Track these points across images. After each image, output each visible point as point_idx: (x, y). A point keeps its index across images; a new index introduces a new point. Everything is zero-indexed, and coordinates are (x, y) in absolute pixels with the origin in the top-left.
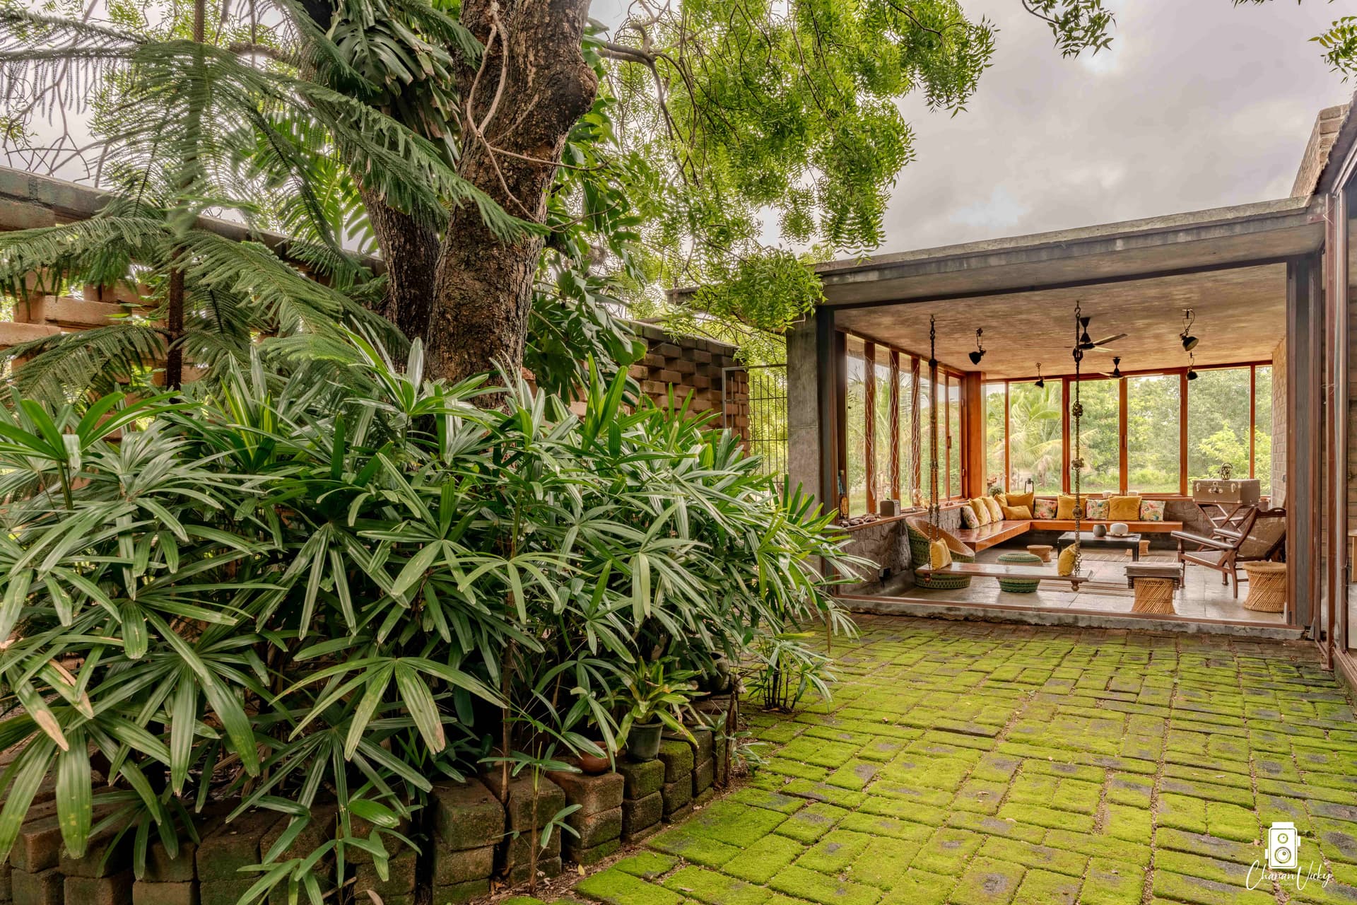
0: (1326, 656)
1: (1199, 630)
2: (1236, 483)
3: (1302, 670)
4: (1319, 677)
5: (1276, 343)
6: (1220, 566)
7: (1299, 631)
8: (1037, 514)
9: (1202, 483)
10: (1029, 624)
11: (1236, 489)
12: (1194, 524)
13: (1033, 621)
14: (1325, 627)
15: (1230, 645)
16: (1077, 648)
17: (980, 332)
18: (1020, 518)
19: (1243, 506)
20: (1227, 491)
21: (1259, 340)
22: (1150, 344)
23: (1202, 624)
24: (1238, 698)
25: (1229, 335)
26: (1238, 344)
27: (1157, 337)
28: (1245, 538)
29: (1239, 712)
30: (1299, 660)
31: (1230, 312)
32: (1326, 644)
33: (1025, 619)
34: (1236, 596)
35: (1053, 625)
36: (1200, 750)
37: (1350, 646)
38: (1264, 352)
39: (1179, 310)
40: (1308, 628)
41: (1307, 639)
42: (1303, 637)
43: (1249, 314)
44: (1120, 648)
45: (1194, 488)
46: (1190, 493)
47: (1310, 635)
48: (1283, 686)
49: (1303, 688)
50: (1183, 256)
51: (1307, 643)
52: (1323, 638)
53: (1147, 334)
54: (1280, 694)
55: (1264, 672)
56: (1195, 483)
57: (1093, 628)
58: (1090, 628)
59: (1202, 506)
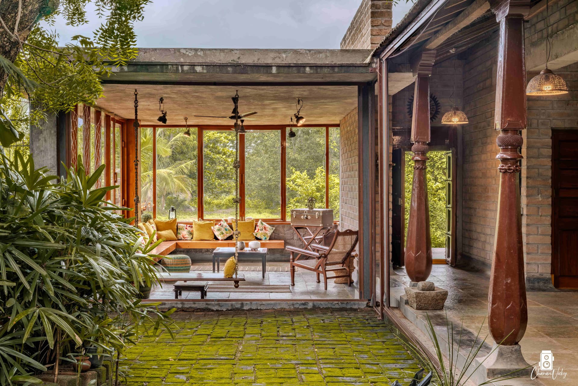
0: (380, 314)
1: (314, 306)
2: (319, 212)
3: (369, 321)
4: (378, 323)
5: (343, 116)
6: (316, 269)
7: (365, 303)
8: (180, 236)
9: (297, 211)
10: (213, 311)
11: (319, 216)
12: (291, 241)
13: (215, 308)
14: (379, 299)
15: (331, 313)
16: (249, 321)
17: (161, 100)
18: (168, 240)
19: (323, 228)
20: (313, 217)
21: (334, 114)
22: (268, 111)
23: (315, 302)
24: (342, 334)
25: (318, 111)
26: (321, 115)
27: (275, 109)
28: (331, 250)
29: (345, 339)
30: (367, 317)
31: (322, 101)
32: (379, 308)
33: (210, 307)
34: (326, 289)
35: (228, 310)
36: (332, 353)
37: (391, 306)
38: (336, 120)
39: (295, 98)
40: (369, 300)
41: (370, 307)
42: (368, 306)
43: (332, 102)
44: (274, 319)
45: (292, 215)
46: (288, 219)
47: (371, 304)
48: (361, 328)
49: (371, 328)
50: (307, 78)
51: (369, 309)
52: (377, 305)
53: (268, 107)
54: (361, 331)
55: (352, 323)
56: (292, 211)
57: (253, 310)
58: (251, 310)
59: (297, 228)
